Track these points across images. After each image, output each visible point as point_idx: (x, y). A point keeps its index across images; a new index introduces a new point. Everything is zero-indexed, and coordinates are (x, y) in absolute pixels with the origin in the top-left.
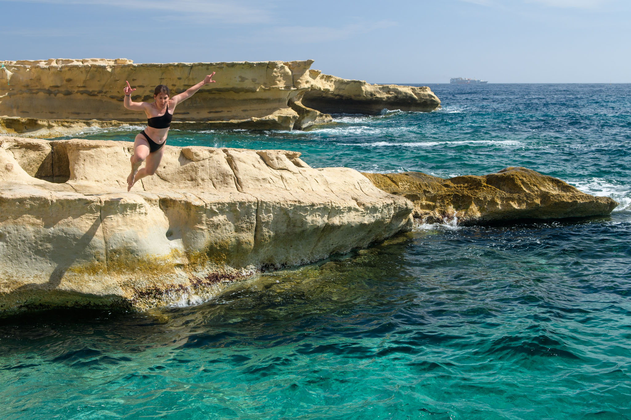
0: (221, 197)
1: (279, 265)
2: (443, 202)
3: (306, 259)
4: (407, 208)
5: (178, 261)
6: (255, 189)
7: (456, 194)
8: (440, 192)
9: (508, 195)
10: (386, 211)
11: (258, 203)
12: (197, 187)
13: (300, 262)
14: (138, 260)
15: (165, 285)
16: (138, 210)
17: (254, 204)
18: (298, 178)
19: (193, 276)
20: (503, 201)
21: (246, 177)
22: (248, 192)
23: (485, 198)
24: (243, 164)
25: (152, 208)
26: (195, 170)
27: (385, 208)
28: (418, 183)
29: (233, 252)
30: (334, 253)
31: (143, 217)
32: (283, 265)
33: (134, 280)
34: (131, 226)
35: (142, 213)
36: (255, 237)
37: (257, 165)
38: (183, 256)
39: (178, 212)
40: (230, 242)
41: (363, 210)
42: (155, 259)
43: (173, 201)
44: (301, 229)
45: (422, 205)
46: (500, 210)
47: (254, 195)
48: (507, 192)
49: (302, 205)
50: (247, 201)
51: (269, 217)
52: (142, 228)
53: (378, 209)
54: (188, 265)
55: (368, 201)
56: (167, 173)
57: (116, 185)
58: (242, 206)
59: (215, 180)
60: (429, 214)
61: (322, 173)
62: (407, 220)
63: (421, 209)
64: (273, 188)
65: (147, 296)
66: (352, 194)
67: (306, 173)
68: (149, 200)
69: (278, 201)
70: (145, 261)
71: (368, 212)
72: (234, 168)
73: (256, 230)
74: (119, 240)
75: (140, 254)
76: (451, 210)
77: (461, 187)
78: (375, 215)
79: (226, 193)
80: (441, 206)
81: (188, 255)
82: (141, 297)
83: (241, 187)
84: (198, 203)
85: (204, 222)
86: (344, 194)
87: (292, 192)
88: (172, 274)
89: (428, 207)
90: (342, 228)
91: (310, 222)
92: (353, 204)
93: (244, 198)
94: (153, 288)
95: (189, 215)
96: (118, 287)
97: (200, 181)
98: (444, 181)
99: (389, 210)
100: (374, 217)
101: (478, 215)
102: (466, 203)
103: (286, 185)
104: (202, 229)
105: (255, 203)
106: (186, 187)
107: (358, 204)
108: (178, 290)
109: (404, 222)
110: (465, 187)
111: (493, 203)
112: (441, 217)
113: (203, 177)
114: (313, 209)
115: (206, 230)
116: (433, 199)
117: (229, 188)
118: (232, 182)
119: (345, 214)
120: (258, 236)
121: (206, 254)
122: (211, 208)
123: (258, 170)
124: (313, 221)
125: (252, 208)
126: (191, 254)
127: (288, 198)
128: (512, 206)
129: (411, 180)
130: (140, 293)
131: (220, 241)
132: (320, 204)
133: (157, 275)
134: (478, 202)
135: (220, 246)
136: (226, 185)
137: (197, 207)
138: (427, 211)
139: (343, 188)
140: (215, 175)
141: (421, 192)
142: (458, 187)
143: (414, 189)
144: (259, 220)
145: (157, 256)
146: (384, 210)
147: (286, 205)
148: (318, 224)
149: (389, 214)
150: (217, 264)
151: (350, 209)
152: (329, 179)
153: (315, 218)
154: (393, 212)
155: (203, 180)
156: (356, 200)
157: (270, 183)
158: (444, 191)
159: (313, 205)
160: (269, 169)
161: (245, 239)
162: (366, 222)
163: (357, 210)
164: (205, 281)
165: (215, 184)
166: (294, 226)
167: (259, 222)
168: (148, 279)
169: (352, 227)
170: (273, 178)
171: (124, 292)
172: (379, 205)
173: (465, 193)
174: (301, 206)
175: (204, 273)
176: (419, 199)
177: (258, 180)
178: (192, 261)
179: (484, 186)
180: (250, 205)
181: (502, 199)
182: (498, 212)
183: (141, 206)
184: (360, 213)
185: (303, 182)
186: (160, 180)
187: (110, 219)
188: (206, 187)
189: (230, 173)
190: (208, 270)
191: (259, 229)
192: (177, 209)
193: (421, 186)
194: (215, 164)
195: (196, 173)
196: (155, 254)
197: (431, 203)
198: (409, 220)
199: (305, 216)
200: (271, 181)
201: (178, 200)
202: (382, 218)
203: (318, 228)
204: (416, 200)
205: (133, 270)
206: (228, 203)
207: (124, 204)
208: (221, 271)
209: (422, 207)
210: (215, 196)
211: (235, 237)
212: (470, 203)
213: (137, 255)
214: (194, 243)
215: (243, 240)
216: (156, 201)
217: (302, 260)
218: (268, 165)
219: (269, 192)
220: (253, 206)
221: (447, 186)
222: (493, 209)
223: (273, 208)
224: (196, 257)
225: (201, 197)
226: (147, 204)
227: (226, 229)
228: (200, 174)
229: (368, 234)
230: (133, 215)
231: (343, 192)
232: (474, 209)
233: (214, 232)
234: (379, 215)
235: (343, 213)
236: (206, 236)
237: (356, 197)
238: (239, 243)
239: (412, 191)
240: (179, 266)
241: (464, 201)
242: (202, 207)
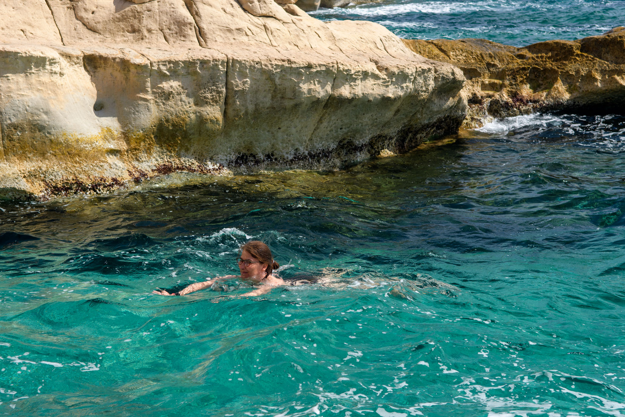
0: (174, 53)
1: (262, 157)
2: (515, 79)
3: (301, 149)
4: (454, 78)
5: (112, 146)
6: (225, 43)
7: (534, 68)
8: (511, 66)
9: (612, 66)
10: (421, 80)
11: (228, 62)
12: (141, 41)
13: (293, 152)
14: (51, 140)
15: (91, 177)
16: (48, 67)
17: (222, 64)
18: (290, 30)
19: (134, 167)
20: (605, 75)
21: (213, 26)
22: (216, 47)
23: (578, 72)
24: (209, 8)
25: (71, 68)
26: (137, 16)
27: (419, 75)
28: (479, 52)
29: (193, 134)
30: (345, 142)
31: (56, 78)
32: (268, 156)
33: (44, 169)
34: (38, 90)
35: (55, 73)
36: (225, 114)
37: (229, 9)
38: (119, 138)
39: (111, 74)
40: (187, 120)
41: (386, 77)
42: (77, 141)
43: (104, 59)
44: (292, 103)
45: (483, 84)
46: (601, 89)
47: (222, 51)
48: (612, 62)
49: (294, 66)
50: (211, 59)
51: (244, 83)
52: (56, 94)
53: (408, 76)
54: (127, 152)
55: (393, 65)
56: (96, 20)
57: (20, 35)
58: (205, 66)
59: (167, 31)
60: (493, 96)
61: (328, 25)
62: (456, 99)
63: (482, 90)
64: (253, 42)
65: (63, 193)
66: (371, 55)
67: (301, 23)
68: (68, 57)
69: (257, 60)
70: (61, 143)
71: (394, 80)
72: (195, 14)
73: (226, 103)
74: (21, 109)
75: (53, 131)
76: (526, 91)
77: (542, 57)
78: (404, 85)
79: (182, 49)
80: (511, 84)
81: (126, 136)
82: (55, 194)
83: (205, 41)
84: (139, 61)
85: (149, 89)
86: (359, 55)
87: (279, 49)
88: (102, 164)
89: (493, 87)
90: (354, 103)
91: (306, 92)
92: (371, 68)
93: (207, 54)
94: (73, 182)
95: (127, 79)
96: (20, 178)
97: (145, 33)
98: (518, 50)
99: (425, 79)
100: (402, 88)
101: (567, 96)
102: (549, 81)
103: (271, 38)
104: (146, 100)
105: (223, 62)
106: (125, 41)
107: (378, 68)
108: (112, 185)
109: (451, 102)
110: (549, 58)
111: (589, 78)
112: (510, 100)
113: (149, 27)
114: (311, 73)
115: (152, 101)
116: (501, 75)
117: (188, 43)
118: (192, 33)
119: (358, 82)
120: (230, 112)
121: (152, 136)
122: (159, 68)
123: (229, 17)
124: (310, 90)
125: (219, 70)
126: (130, 135)
127: (272, 56)
128: (617, 82)
129: (470, 49)
130: (54, 187)
131: (174, 117)
132: (320, 65)
133: (80, 163)
134: (568, 78)
135: (173, 125)
136: (182, 38)
137: (138, 66)
138: (491, 93)
139: (358, 47)
140: (167, 23)
141: (482, 66)
142: (537, 57)
143: (473, 61)
144: (229, 87)
145: (79, 137)
146: (418, 78)
147: (270, 66)
148: (317, 95)
149: (427, 85)
150: (170, 152)
151: (365, 75)
152: (338, 34)
153: (312, 87)
154: (432, 84)
155: (149, 31)
156: (376, 63)
157: (247, 35)
158: (517, 63)
159: (309, 66)
160: (246, 16)
161: (211, 115)
162: (390, 95)
163: (376, 77)
164: (151, 174)
165: (168, 37)
166: (282, 98)
167: (230, 91)
168: (66, 169)
169: (369, 101)
170: (252, 28)
171: (30, 185)
172: (411, 71)
173: (549, 65)
174: (291, 67)
175: (150, 164)
176: (478, 75)
177: (230, 30)
178: (133, 146)
179: (578, 55)
180: (217, 65)
181: (603, 72)
182: (597, 93)
183: (53, 62)
184: (382, 81)
185: (298, 36)
186: (86, 31)
187: (5, 78)
188: (154, 41)
189: (189, 21)
190: (157, 160)
191: (230, 101)
192: (109, 70)
193: (482, 57)
194: (167, 8)
195: (139, 20)
196: (77, 134)
197: (496, 81)
198: (460, 100)
199: (299, 83)
200: (249, 33)
201: (110, 57)
202: (416, 90)
203: (318, 101)
204: (475, 77)
205: (43, 155)
206: (184, 62)
207: (26, 57)
208: (176, 162)
209: (484, 87)
210: (165, 52)
211: (195, 113)
212: (555, 80)
213: (49, 133)
214: (135, 119)
215: (208, 117)
216: (78, 58)
217: (296, 149)
218: (245, 10)
219: (245, 47)
220: (220, 67)
221: (521, 57)
222: (589, 88)
223: (250, 69)
224: (139, 140)
225: (144, 53)
226: (64, 62)
227: (181, 100)
228: (145, 22)
229: (395, 115)
230: (41, 74)
231: (358, 52)
232: (560, 89)
233: (164, 104)
234: (411, 86)
235: (356, 79)
236: (152, 110)
237: (376, 58)
238: (201, 120)
239: (469, 64)
240: (113, 152)
241: (546, 78)
242: (146, 66)
